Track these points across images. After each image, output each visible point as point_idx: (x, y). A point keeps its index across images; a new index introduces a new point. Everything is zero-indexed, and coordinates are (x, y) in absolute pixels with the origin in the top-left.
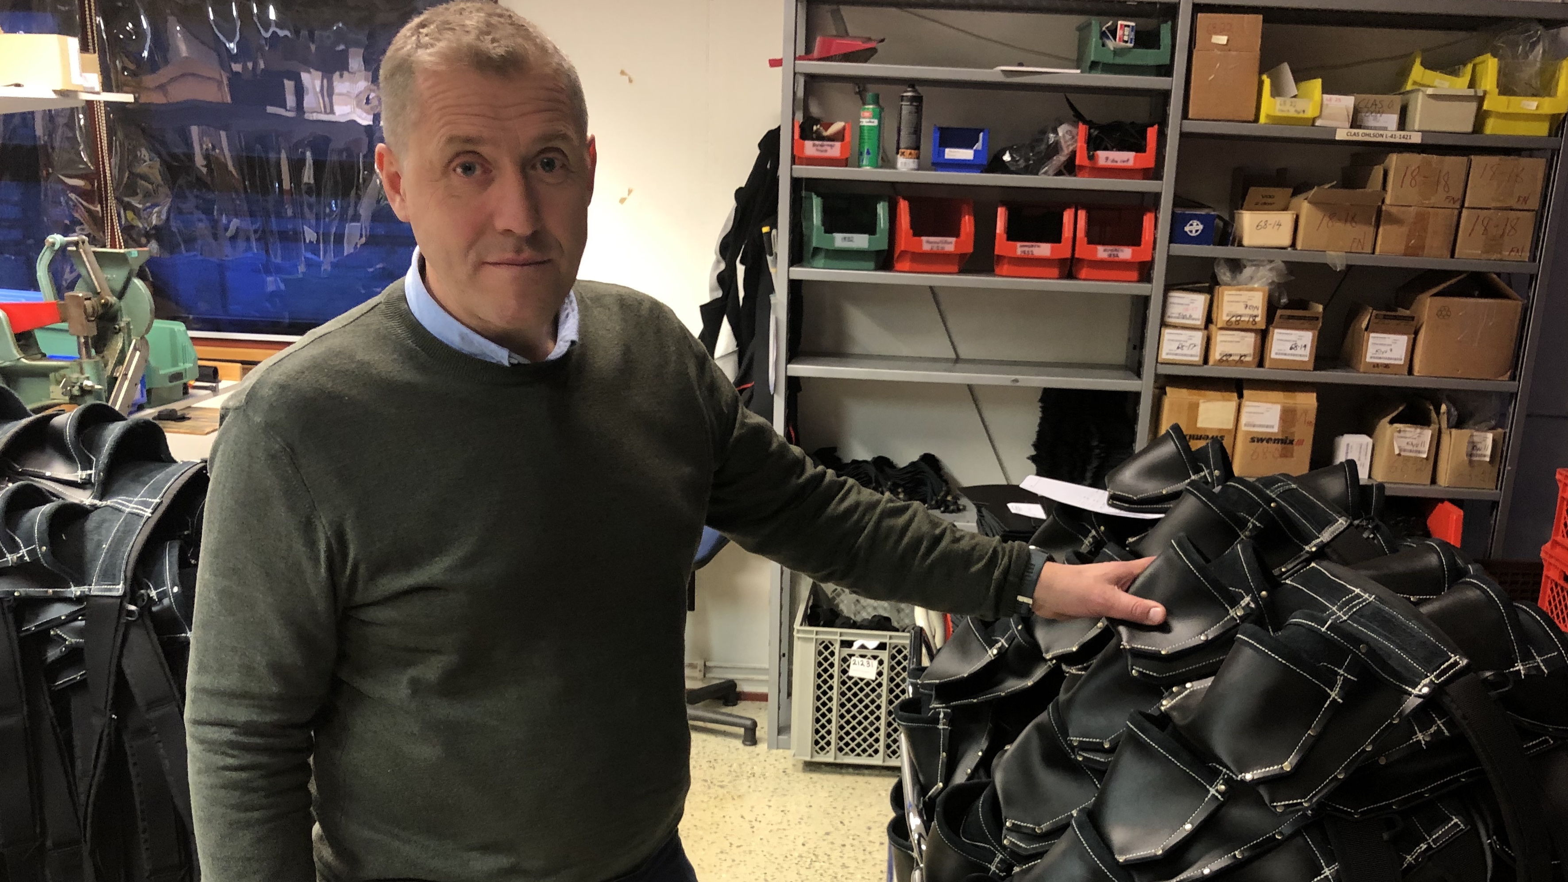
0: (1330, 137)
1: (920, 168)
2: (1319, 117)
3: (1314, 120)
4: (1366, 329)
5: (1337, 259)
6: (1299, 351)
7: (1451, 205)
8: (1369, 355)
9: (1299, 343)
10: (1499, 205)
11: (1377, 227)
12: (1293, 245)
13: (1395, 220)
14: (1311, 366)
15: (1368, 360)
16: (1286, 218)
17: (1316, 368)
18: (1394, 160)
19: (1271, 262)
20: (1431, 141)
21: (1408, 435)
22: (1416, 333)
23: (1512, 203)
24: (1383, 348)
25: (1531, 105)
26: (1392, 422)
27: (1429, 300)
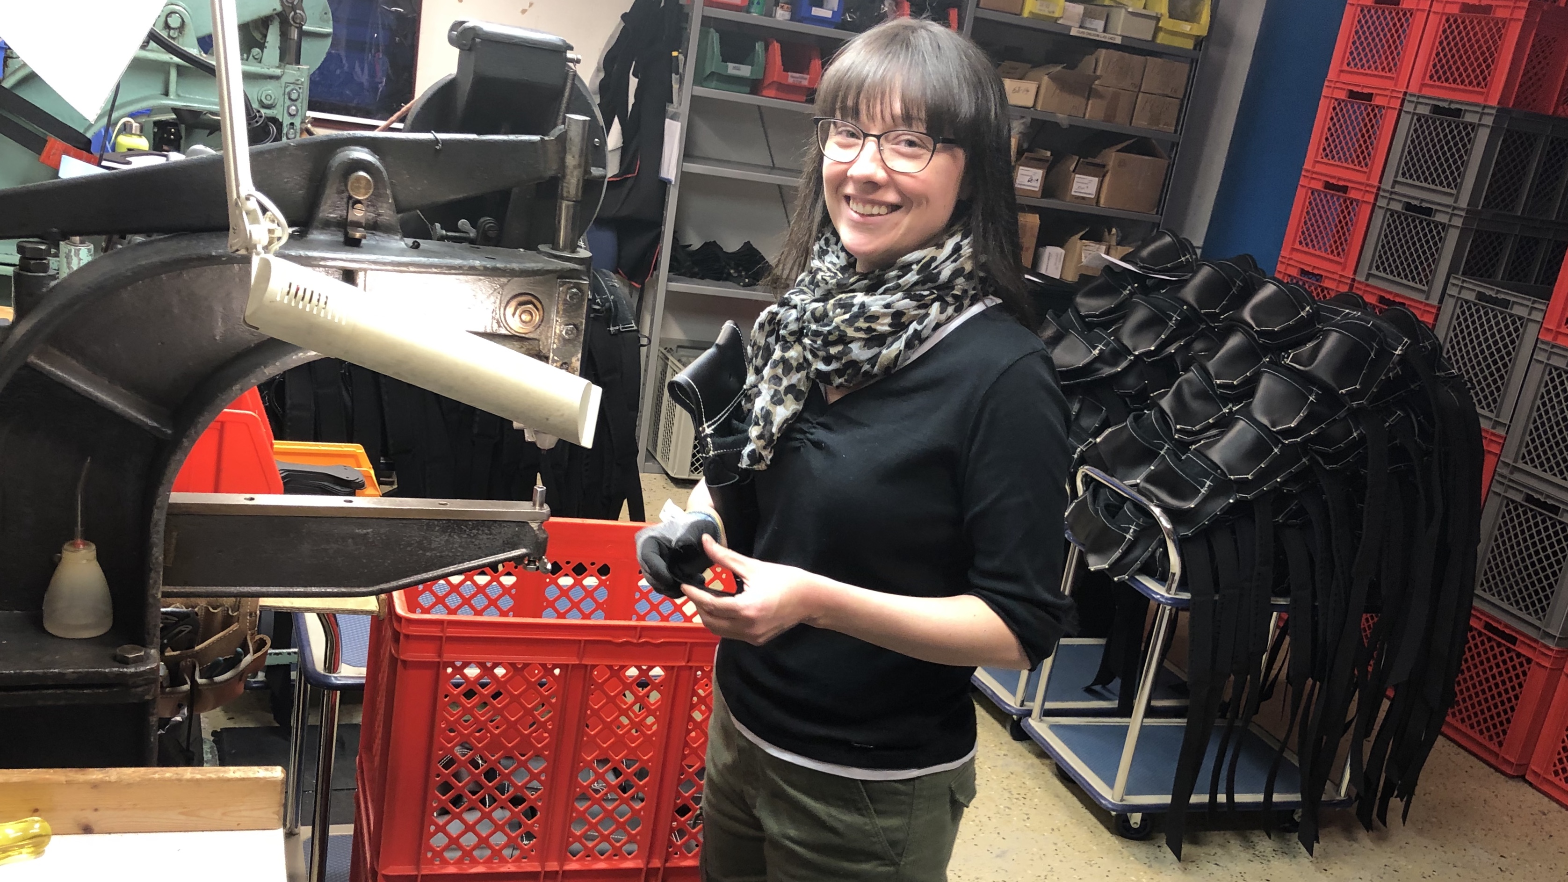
0: (1066, 32)
1: (792, 19)
2: (1061, 17)
3: (1057, 19)
4: (1074, 171)
5: (1062, 118)
6: (1033, 184)
7: (1131, 88)
8: (1073, 190)
9: (1035, 178)
10: (1160, 92)
11: (1088, 99)
12: (1034, 106)
13: (1100, 96)
14: (1039, 195)
15: (1073, 193)
16: (1032, 86)
17: (1042, 197)
18: (1103, 52)
19: (1022, 117)
20: (1127, 43)
21: (1091, 248)
22: (1104, 176)
23: (1168, 92)
24: (1083, 186)
25: (1187, 27)
26: (1081, 238)
27: (1113, 154)
